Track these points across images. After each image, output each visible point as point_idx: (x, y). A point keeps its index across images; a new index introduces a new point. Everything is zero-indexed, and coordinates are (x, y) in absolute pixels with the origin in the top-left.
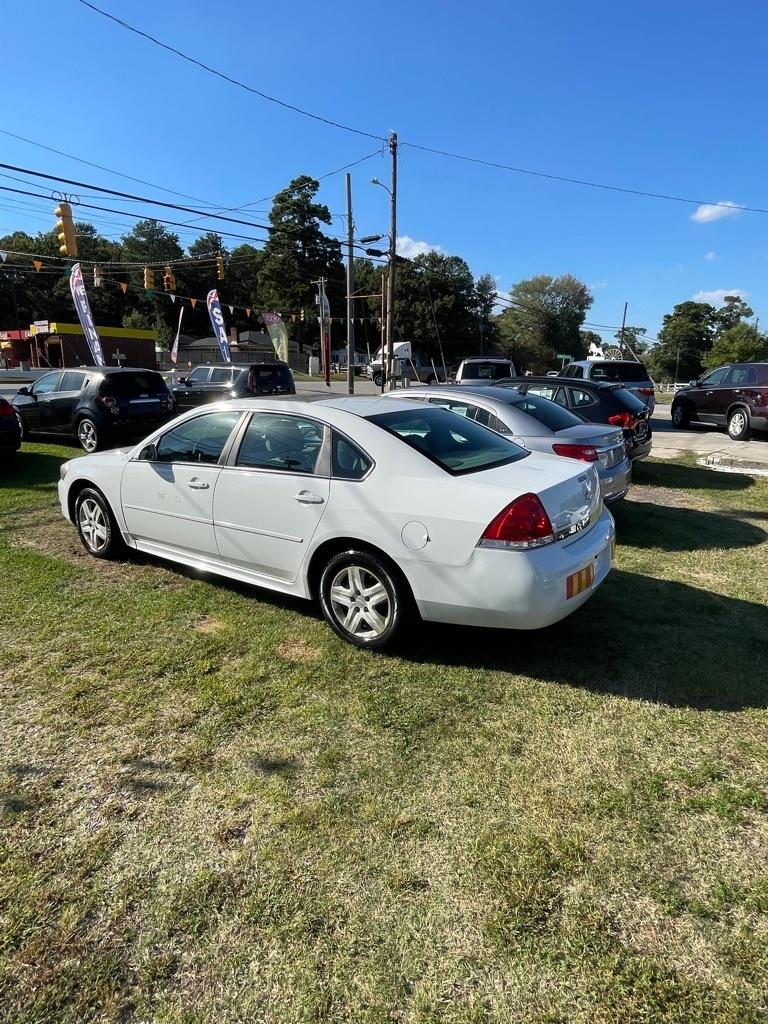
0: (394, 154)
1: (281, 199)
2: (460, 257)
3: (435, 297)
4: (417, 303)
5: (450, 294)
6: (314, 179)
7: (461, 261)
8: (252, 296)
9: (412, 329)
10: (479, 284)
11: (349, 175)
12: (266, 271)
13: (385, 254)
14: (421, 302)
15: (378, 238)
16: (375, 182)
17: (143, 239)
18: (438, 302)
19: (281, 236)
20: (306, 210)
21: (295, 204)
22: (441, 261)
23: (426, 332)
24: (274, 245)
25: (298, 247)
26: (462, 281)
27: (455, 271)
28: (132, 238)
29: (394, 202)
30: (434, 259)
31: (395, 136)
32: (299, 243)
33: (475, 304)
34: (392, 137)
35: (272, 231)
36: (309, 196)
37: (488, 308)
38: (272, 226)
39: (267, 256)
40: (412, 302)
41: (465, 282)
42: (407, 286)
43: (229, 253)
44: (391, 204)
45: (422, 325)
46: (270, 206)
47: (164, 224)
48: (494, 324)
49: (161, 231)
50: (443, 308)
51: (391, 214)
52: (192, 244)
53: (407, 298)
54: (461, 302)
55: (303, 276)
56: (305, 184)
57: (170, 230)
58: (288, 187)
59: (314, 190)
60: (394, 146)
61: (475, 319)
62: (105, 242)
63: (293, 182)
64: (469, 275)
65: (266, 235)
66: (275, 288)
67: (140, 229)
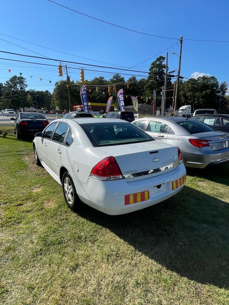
0: (181, 43)
1: (153, 64)
2: (214, 76)
3: (203, 90)
4: (196, 93)
5: (209, 89)
6: (164, 57)
7: (214, 78)
8: (143, 93)
9: (194, 101)
10: (221, 85)
11: (167, 53)
12: (147, 86)
13: (176, 76)
14: (198, 92)
15: (174, 71)
16: (174, 53)
17: (115, 79)
18: (204, 92)
19: (152, 74)
20: (160, 66)
21: (157, 65)
22: (207, 78)
23: (199, 102)
24: (150, 78)
25: (157, 77)
26: (214, 84)
27: (212, 81)
28: (112, 79)
29: (180, 59)
30: (204, 78)
31: (182, 37)
32: (158, 76)
33: (219, 92)
34: (181, 38)
35: (150, 73)
36: (162, 62)
37: (224, 93)
38: (150, 72)
39: (148, 81)
40: (195, 92)
41: (216, 85)
42: (194, 87)
43: (138, 81)
44: (179, 60)
45: (198, 100)
46: (150, 66)
47: (120, 74)
48: (226, 99)
49: (119, 77)
50: (206, 94)
51: (179, 63)
52: (128, 79)
53: (193, 91)
54: (213, 92)
55: (158, 86)
56: (161, 58)
57: (122, 76)
58: (155, 60)
59: (164, 60)
60: (181, 41)
61: (219, 97)
62: (106, 81)
63: (157, 58)
64: (217, 82)
65: (148, 75)
66: (149, 90)
67: (114, 77)
